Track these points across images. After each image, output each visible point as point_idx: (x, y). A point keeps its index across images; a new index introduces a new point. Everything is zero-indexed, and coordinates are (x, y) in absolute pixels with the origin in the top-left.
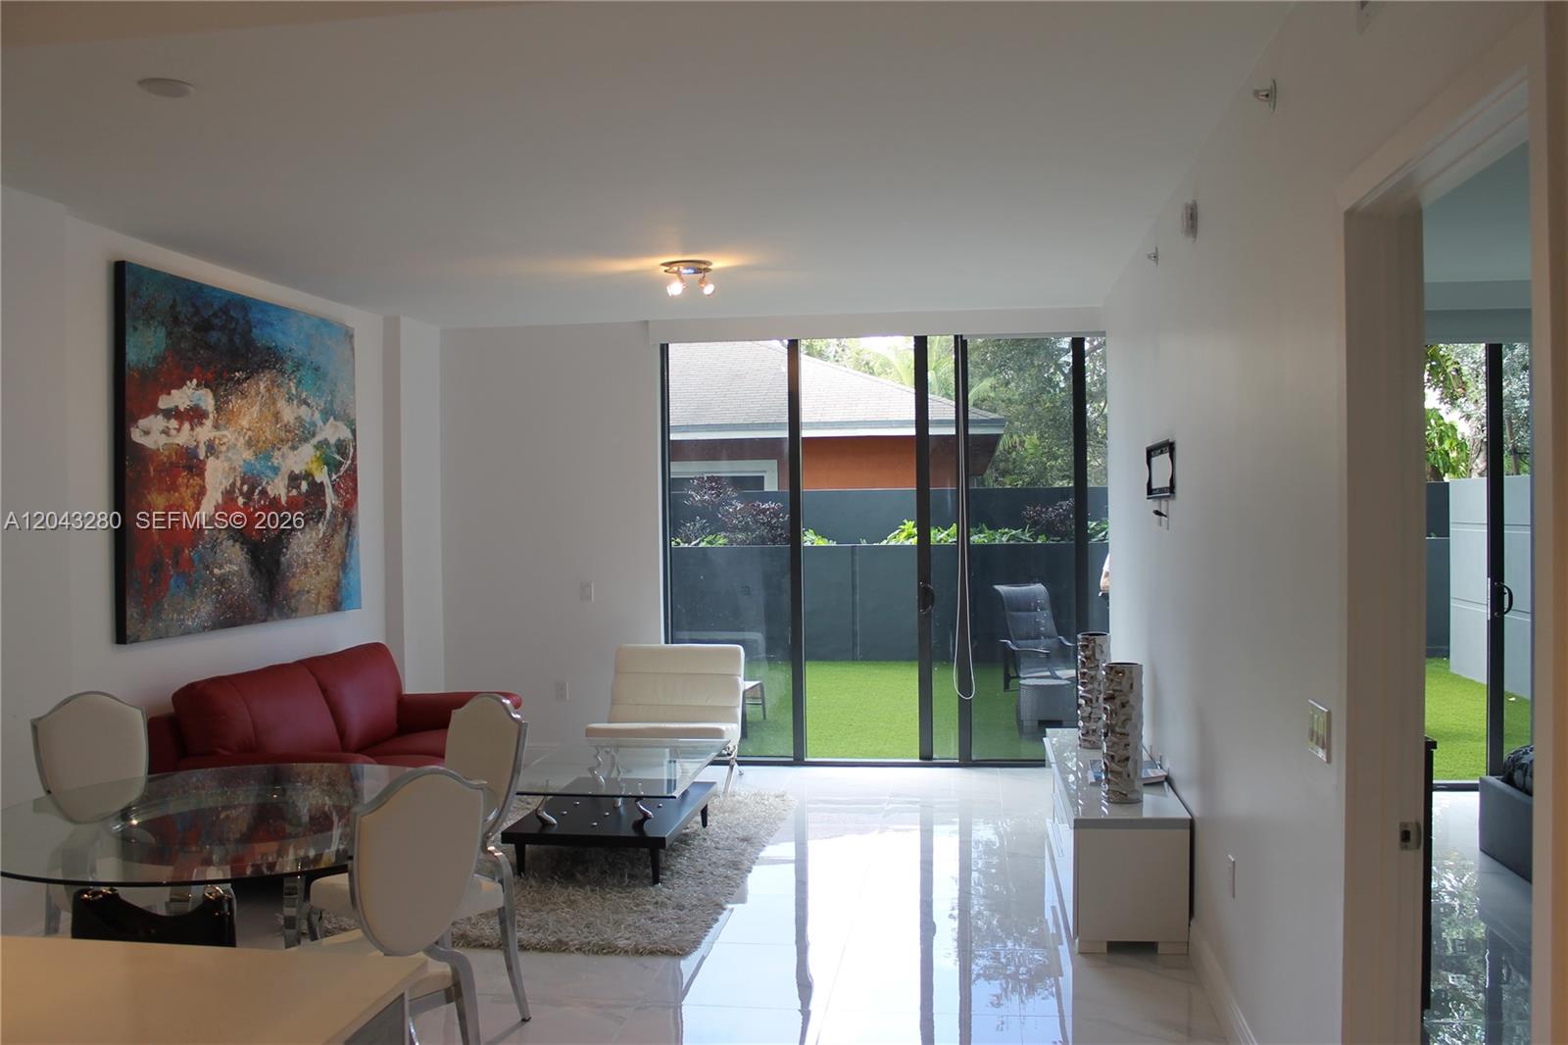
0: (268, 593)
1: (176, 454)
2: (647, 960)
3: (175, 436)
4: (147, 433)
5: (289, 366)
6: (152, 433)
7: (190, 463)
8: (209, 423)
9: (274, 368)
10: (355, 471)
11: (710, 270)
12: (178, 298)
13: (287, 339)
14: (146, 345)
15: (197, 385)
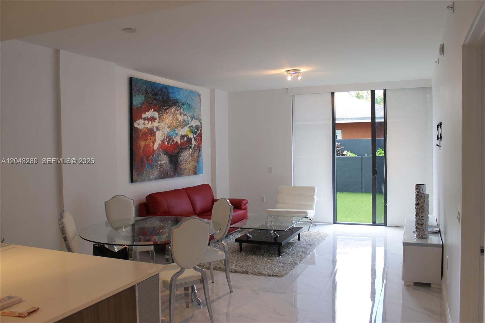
0: (174, 169)
1: (147, 130)
2: (271, 278)
3: (147, 125)
4: (139, 124)
5: (180, 105)
6: (140, 124)
7: (151, 133)
8: (157, 121)
9: (176, 105)
10: (201, 134)
11: (300, 72)
12: (147, 87)
13: (180, 97)
14: (138, 100)
15: (153, 111)
